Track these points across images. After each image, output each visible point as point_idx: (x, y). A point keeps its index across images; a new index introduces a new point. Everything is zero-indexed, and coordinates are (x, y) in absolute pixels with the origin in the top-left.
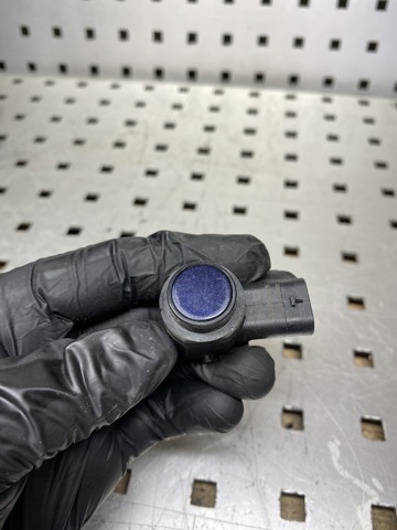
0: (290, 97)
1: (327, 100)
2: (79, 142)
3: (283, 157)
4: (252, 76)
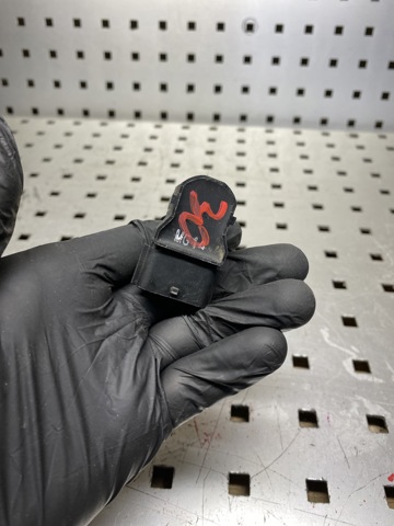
0: (269, 131)
1: (297, 133)
2: (110, 162)
3: (267, 170)
4: (238, 116)
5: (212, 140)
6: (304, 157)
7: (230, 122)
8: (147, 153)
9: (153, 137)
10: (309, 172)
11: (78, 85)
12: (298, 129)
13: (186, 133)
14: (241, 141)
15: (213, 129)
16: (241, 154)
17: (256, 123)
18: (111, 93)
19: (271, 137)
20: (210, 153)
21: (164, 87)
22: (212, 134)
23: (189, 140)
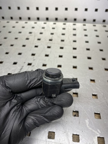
0: (74, 25)
3: (72, 41)
4: (64, 19)
5: (53, 28)
6: (86, 35)
7: (61, 21)
8: (30, 34)
9: (33, 28)
10: (87, 42)
11: (8, 8)
12: (85, 24)
13: (45, 26)
14: (64, 29)
15: (55, 24)
16: (63, 34)
17: (70, 21)
18: (19, 11)
19: (75, 27)
20: (52, 34)
21: (37, 9)
22: (54, 26)
23: (45, 29)
